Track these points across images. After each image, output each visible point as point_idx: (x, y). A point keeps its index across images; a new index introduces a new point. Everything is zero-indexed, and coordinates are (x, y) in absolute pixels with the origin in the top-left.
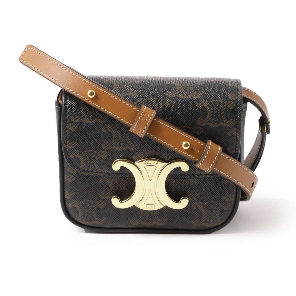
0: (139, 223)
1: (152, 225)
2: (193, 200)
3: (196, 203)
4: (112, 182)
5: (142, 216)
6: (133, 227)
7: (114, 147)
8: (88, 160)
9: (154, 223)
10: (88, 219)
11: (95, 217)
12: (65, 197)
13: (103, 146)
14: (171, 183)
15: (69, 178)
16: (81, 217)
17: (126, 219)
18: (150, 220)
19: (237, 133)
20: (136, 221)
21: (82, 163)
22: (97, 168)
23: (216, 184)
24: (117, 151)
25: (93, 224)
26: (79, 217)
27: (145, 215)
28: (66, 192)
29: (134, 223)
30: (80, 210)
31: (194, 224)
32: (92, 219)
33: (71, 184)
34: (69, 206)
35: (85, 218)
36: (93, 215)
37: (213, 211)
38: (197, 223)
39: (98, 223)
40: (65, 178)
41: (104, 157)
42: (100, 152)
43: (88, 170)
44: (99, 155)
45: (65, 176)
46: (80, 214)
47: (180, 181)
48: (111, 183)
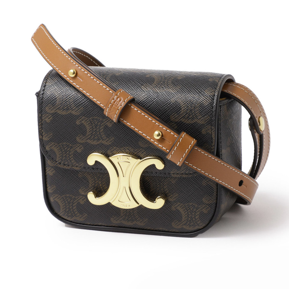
0: (120, 222)
1: (132, 224)
2: (172, 201)
3: (175, 204)
4: (92, 177)
5: (122, 215)
6: (114, 225)
7: (89, 141)
8: (64, 153)
9: (134, 223)
10: (70, 214)
11: (76, 213)
12: (48, 191)
13: (78, 139)
14: (150, 181)
15: (49, 171)
16: (63, 211)
17: (107, 217)
18: (130, 219)
19: (212, 130)
20: (116, 219)
21: (58, 156)
22: (72, 162)
23: (195, 185)
24: (92, 145)
25: (75, 220)
26: (61, 212)
27: (125, 213)
28: (48, 185)
29: (115, 222)
30: (61, 204)
31: (174, 226)
32: (74, 215)
33: (52, 178)
34: (52, 199)
35: (66, 214)
36: (74, 211)
37: (193, 214)
38: (177, 225)
39: (79, 219)
40: (46, 171)
41: (79, 150)
42: (75, 145)
43: (65, 164)
44: (74, 148)
45: (46, 168)
46: (61, 209)
47: (158, 180)
48: (90, 178)
